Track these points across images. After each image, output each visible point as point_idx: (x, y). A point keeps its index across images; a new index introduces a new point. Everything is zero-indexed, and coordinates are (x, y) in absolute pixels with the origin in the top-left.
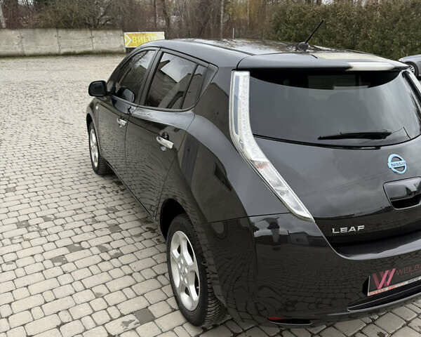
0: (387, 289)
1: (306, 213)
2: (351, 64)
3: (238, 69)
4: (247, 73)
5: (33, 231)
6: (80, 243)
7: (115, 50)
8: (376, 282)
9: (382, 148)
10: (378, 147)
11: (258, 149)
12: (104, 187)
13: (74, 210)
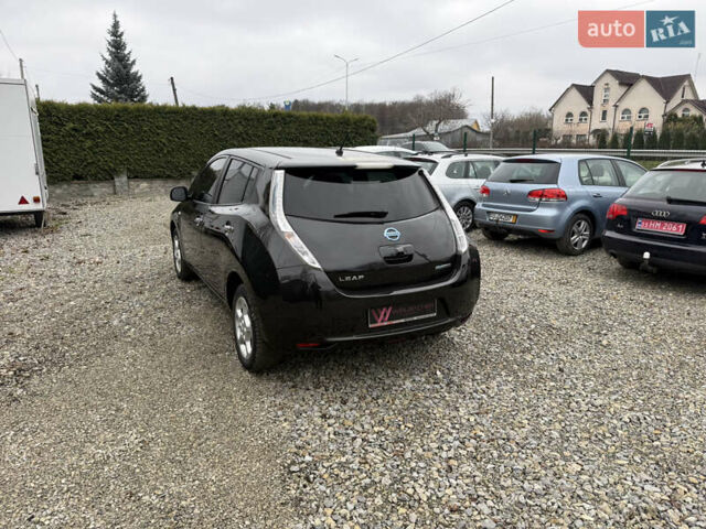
0: (385, 324)
1: (317, 265)
2: (358, 164)
3: (278, 168)
4: (283, 171)
8: (376, 317)
11: (287, 224)
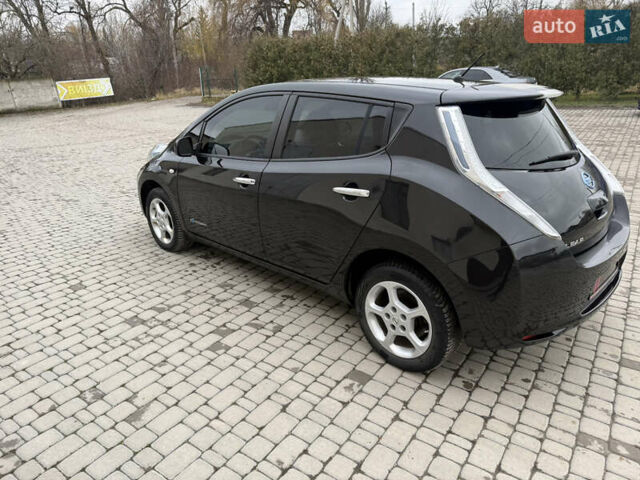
3: (444, 104)
5: (155, 326)
6: (224, 325)
7: (47, 105)
9: (568, 169)
10: (564, 169)
12: (192, 265)
13: (183, 294)
